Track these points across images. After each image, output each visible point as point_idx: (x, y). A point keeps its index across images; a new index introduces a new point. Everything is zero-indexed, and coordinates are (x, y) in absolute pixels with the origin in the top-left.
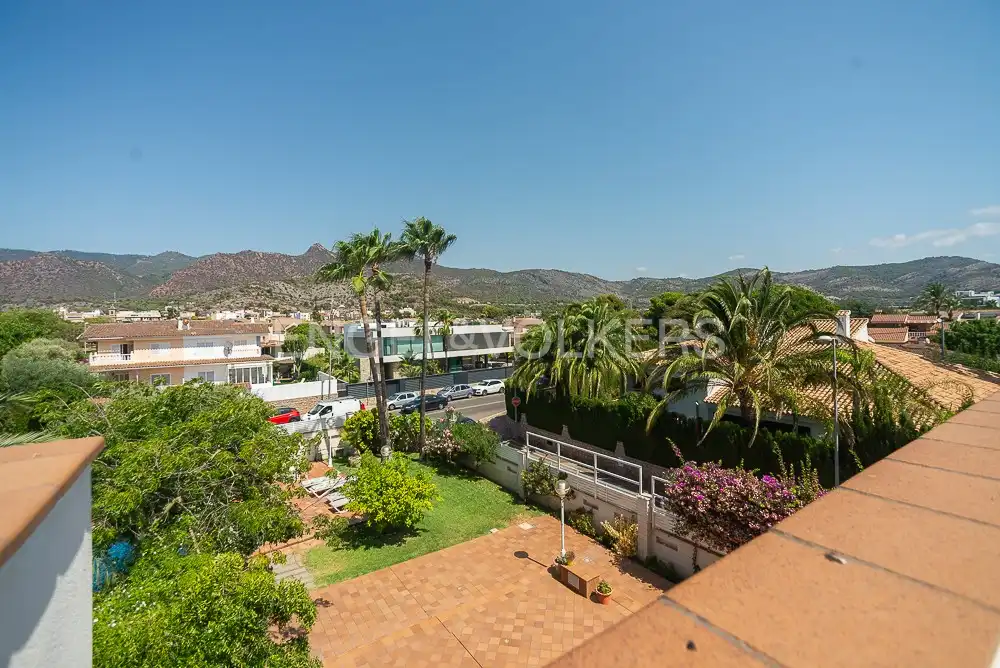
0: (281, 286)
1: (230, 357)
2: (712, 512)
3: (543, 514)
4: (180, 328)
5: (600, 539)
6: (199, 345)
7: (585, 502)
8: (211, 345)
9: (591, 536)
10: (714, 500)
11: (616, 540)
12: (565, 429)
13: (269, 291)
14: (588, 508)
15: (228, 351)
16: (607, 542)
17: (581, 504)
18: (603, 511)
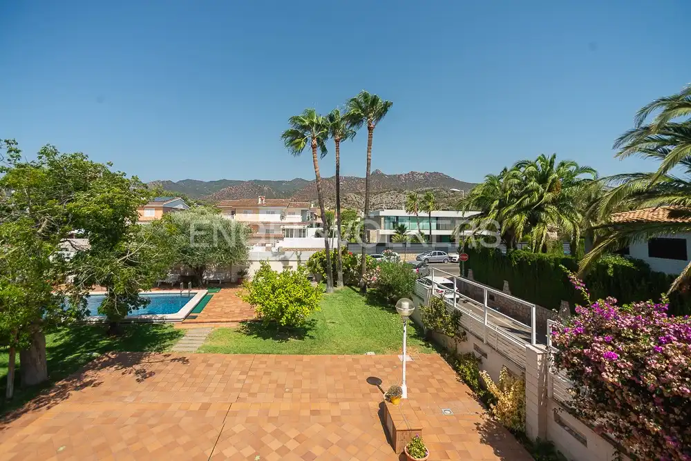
0: (352, 196)
1: (283, 221)
2: (633, 384)
3: (434, 352)
4: (260, 203)
5: (481, 394)
6: (268, 213)
7: (477, 348)
8: (273, 213)
9: (471, 387)
10: (640, 365)
11: (495, 401)
12: (506, 284)
13: (346, 199)
14: (478, 355)
15: (282, 217)
16: (487, 400)
17: (472, 350)
18: (492, 360)
